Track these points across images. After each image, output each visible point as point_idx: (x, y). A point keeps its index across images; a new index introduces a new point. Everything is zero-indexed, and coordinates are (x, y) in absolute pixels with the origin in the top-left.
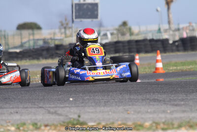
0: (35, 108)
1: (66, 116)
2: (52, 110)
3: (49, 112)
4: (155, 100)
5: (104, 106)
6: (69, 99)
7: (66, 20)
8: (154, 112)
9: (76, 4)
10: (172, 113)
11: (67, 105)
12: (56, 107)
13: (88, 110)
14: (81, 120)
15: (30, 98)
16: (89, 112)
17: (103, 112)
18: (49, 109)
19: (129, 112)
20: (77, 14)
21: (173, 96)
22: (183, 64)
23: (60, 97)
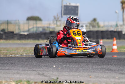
0: (30, 70)
1: (50, 77)
2: (41, 73)
3: (39, 74)
4: (109, 70)
5: (75, 72)
6: (53, 66)
7: (57, 15)
8: (108, 77)
9: (65, 6)
10: (119, 78)
11: (51, 70)
12: (44, 71)
15: (28, 64)
16: (65, 75)
17: (74, 76)
18: (39, 72)
19: (91, 77)
20: (65, 12)
21: (121, 67)
23: (47, 64)
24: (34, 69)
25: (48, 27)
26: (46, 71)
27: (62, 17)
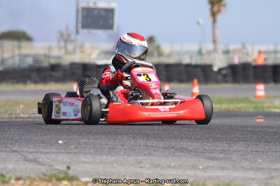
0: (5, 152)
1: (50, 166)
2: (30, 156)
3: (26, 159)
4: (182, 150)
5: (109, 154)
6: (57, 142)
7: (67, 29)
8: (180, 167)
9: (84, 9)
10: (205, 169)
11: (54, 150)
12: (37, 153)
13: (83, 159)
14: (71, 173)
16: (84, 162)
17: (105, 163)
18: (26, 154)
19: (142, 165)
20: (85, 22)
21: (209, 144)
22: (231, 101)
23: (45, 138)
24: (14, 149)
25: (45, 56)
26: (40, 152)
27: (77, 32)
